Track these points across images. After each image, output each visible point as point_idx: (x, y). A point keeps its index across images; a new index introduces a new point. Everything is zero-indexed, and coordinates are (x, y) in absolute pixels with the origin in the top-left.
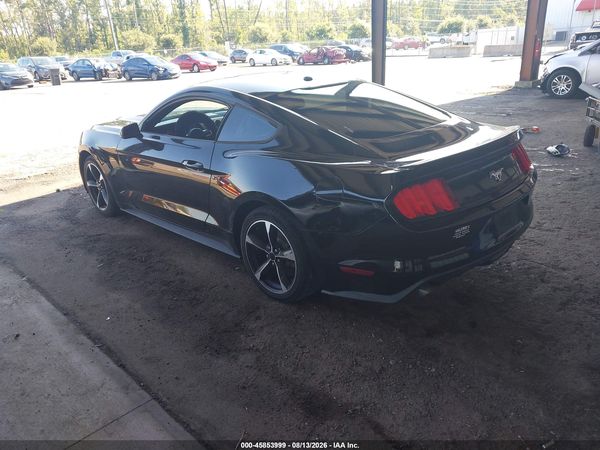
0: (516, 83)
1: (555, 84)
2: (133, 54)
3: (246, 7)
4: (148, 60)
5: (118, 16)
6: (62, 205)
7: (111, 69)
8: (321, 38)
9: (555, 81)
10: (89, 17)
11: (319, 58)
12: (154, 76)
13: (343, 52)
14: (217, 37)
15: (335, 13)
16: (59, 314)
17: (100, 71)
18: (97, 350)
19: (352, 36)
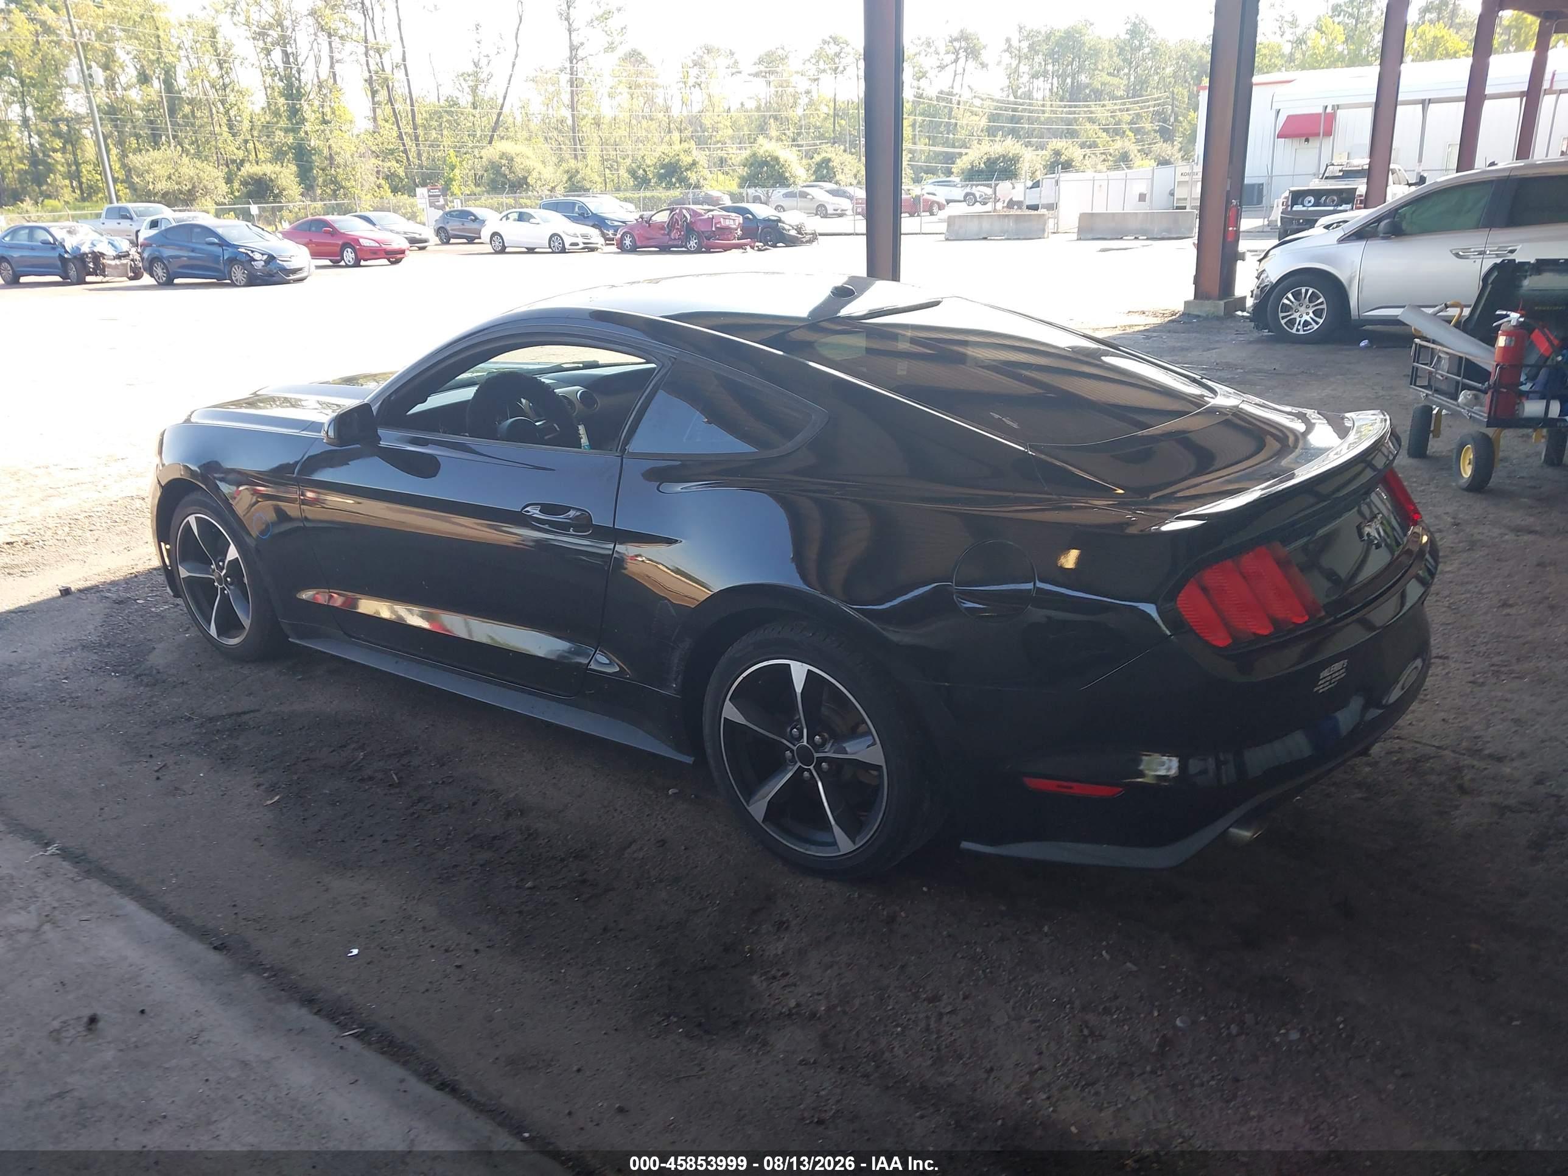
0: (1187, 304)
1: (1286, 308)
2: (170, 215)
3: (465, 100)
4: (220, 231)
5: (112, 113)
6: (91, 632)
7: (110, 252)
8: (670, 186)
9: (1288, 299)
10: (30, 112)
11: (674, 234)
12: (238, 273)
13: (735, 221)
14: (390, 177)
15: (695, 121)
16: (197, 948)
17: (80, 258)
18: (354, 1046)
19: (749, 181)
